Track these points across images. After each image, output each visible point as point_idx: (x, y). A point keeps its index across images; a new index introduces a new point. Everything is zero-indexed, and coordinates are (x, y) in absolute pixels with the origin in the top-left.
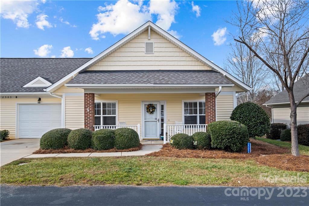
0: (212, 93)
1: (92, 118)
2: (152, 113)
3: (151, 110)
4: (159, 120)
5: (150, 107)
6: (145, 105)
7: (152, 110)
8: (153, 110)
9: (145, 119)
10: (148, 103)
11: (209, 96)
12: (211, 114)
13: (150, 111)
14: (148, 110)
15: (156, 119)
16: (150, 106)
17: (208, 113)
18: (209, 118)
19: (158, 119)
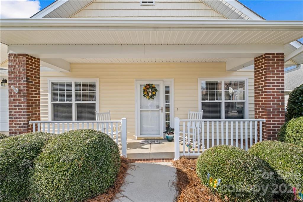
0: (277, 54)
1: (24, 105)
2: (152, 97)
3: (150, 94)
4: (162, 109)
5: (148, 89)
6: (140, 85)
7: (152, 93)
8: (154, 93)
9: (141, 108)
10: (145, 83)
11: (271, 60)
12: (276, 98)
13: (148, 95)
14: (145, 93)
15: (158, 107)
16: (148, 87)
17: (269, 95)
18: (271, 107)
19: (160, 108)
